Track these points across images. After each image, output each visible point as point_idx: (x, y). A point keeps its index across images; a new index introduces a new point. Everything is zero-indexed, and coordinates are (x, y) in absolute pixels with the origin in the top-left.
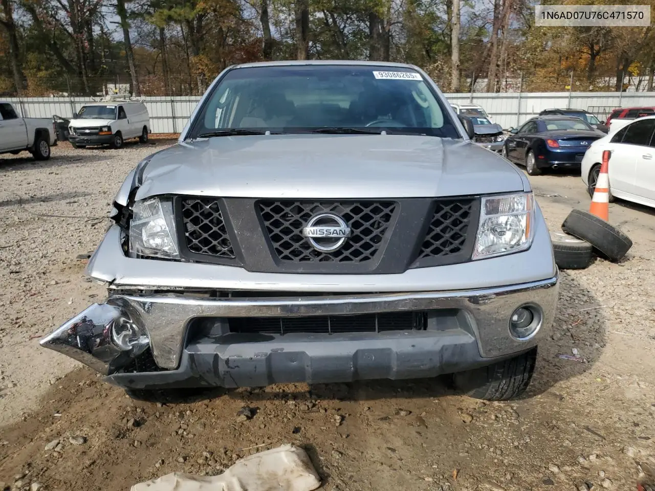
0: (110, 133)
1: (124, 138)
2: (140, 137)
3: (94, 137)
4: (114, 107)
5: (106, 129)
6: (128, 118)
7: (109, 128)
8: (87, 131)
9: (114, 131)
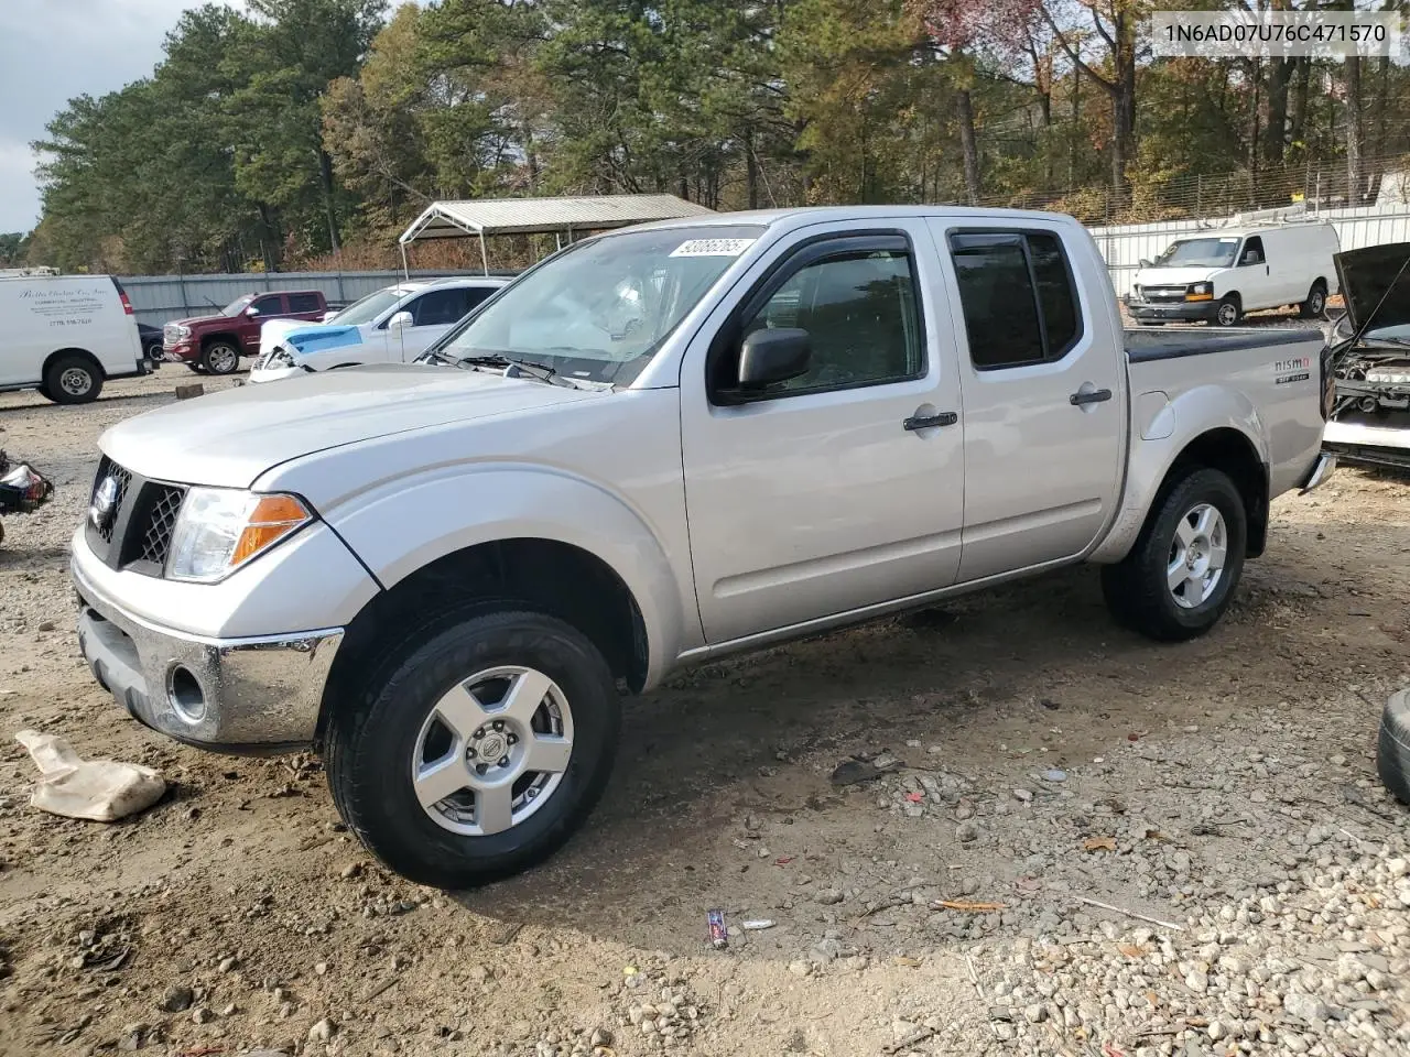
0: (1209, 297)
1: (1245, 307)
2: (1302, 304)
3: (1174, 307)
4: (1235, 241)
5: (1200, 289)
6: (1267, 263)
7: (1209, 286)
8: (1163, 293)
9: (1219, 294)
